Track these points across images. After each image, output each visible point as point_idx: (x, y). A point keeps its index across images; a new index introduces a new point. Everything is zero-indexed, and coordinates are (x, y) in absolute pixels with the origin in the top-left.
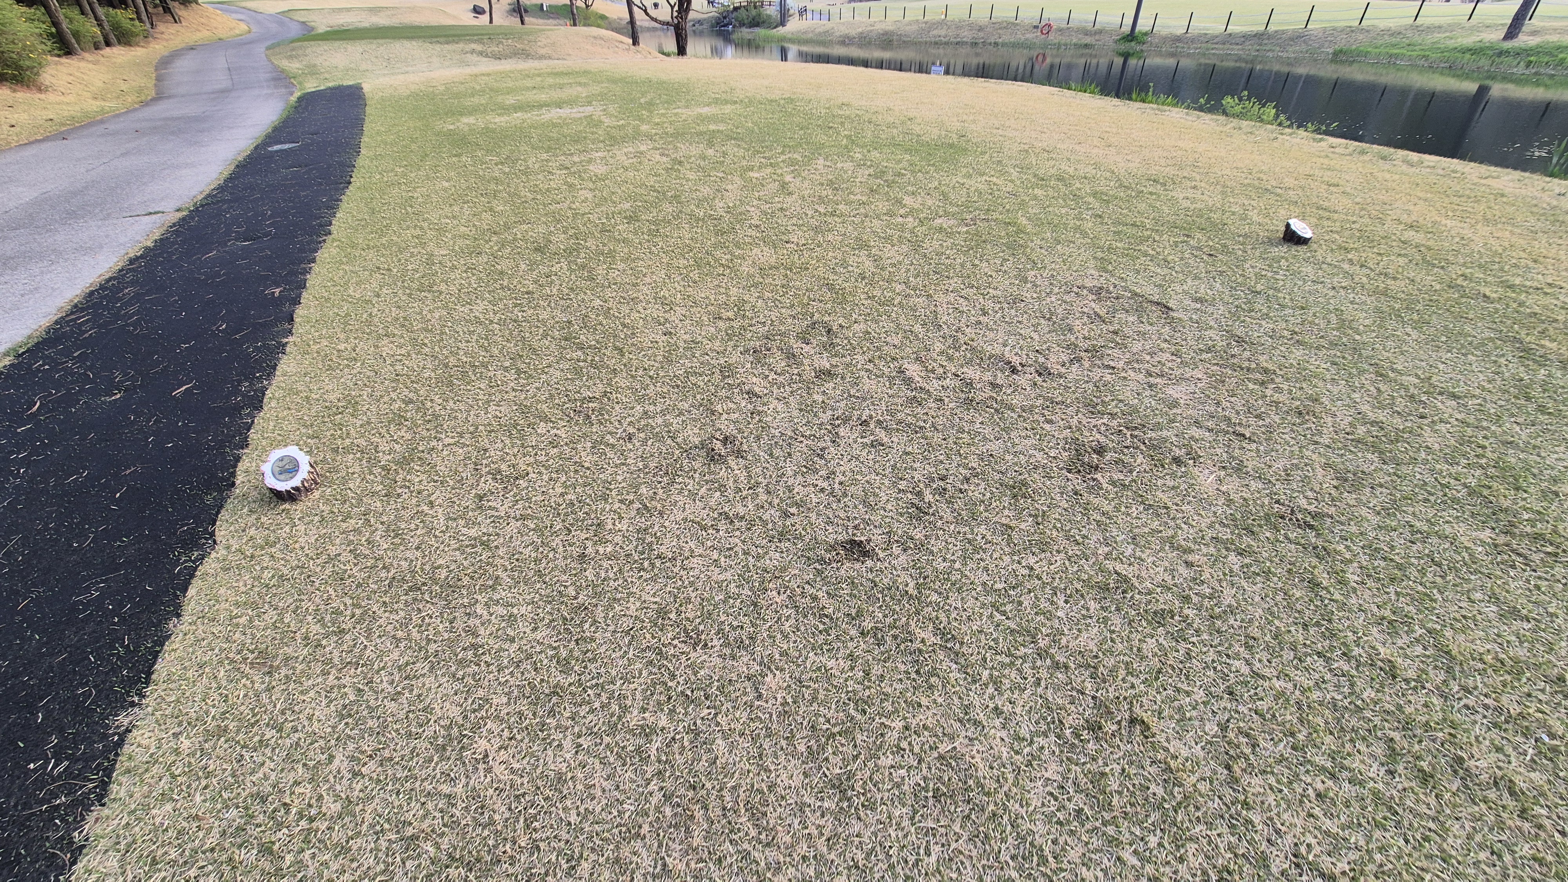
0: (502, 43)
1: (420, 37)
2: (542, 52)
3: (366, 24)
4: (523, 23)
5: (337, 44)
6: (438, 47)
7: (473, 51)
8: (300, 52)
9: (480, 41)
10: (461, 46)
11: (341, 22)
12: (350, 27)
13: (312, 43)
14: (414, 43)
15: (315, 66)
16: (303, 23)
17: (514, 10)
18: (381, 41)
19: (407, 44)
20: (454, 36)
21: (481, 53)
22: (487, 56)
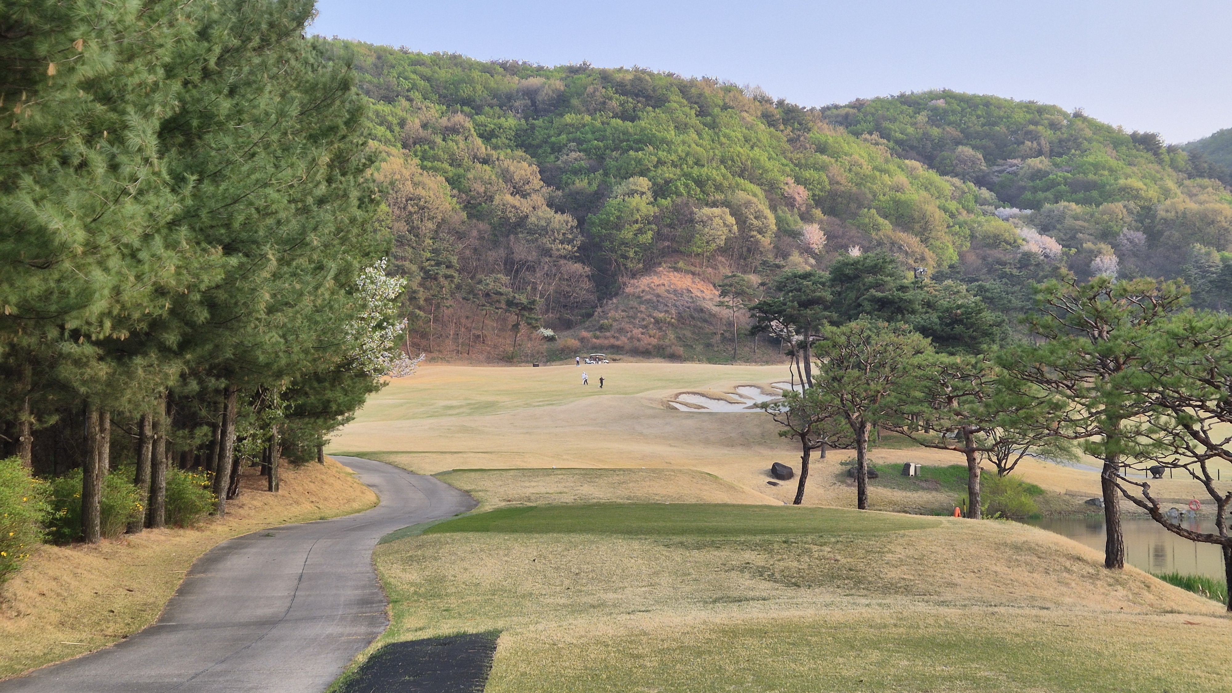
0: (808, 551)
1: (649, 532)
2: (893, 574)
3: (568, 499)
4: (861, 504)
5: (498, 539)
6: (678, 555)
7: (745, 567)
8: (429, 552)
9: (765, 547)
10: (723, 554)
11: (528, 492)
12: (540, 503)
13: (458, 536)
14: (636, 545)
15: (442, 579)
16: (467, 493)
17: (850, 474)
18: (576, 538)
19: (622, 545)
20: (716, 531)
21: (760, 572)
22: (772, 578)
